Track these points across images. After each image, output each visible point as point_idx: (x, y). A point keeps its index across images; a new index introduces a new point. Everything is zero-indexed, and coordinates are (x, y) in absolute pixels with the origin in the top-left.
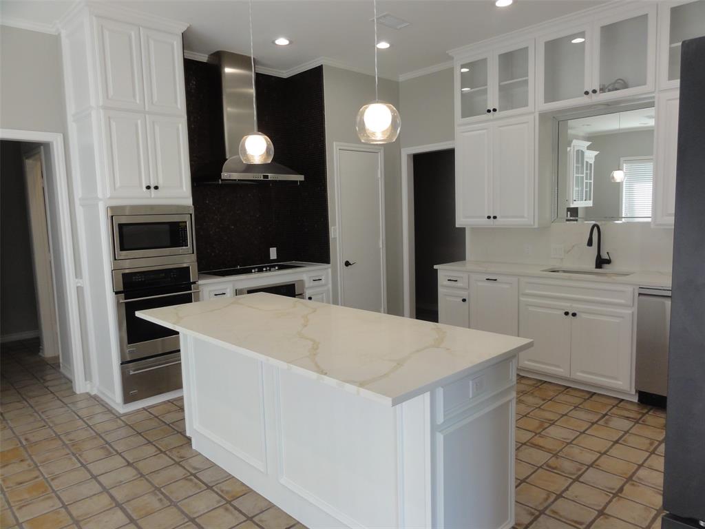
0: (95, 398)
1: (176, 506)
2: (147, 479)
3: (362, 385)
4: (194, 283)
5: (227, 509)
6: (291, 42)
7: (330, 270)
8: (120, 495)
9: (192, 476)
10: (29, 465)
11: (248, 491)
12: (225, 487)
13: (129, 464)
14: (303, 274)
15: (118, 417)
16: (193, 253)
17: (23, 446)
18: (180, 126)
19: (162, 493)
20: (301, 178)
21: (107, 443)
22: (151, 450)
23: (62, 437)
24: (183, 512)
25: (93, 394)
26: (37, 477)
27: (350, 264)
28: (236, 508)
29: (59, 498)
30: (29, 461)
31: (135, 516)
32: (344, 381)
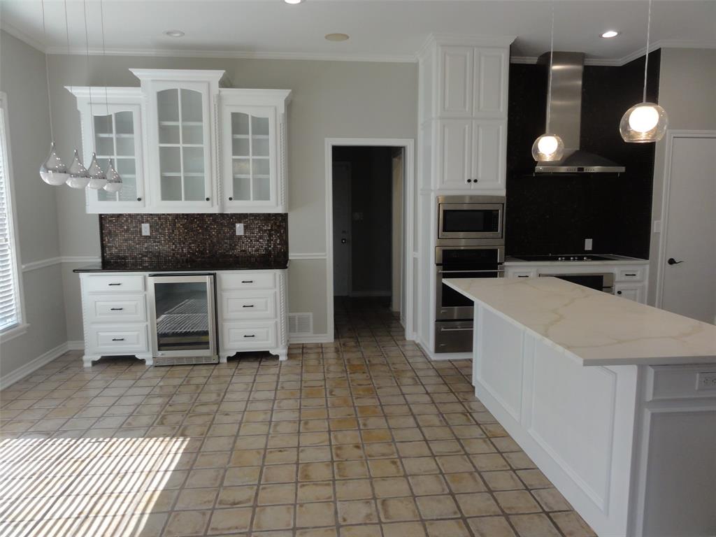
0: (418, 345)
1: (450, 427)
2: (436, 406)
3: (569, 348)
4: (501, 264)
5: (485, 441)
6: (620, 33)
7: (648, 267)
8: (415, 410)
9: (468, 414)
10: (367, 376)
11: (506, 435)
12: (490, 428)
13: (427, 393)
14: (615, 268)
15: (429, 362)
16: (502, 238)
17: (367, 365)
18: (501, 127)
19: (443, 417)
20: (622, 169)
21: (417, 376)
22: (445, 388)
23: (390, 365)
24: (453, 433)
25: (417, 342)
26: (370, 384)
27: (675, 263)
28: (492, 443)
29: (379, 400)
30: (368, 374)
31: (420, 424)
32: (557, 343)
